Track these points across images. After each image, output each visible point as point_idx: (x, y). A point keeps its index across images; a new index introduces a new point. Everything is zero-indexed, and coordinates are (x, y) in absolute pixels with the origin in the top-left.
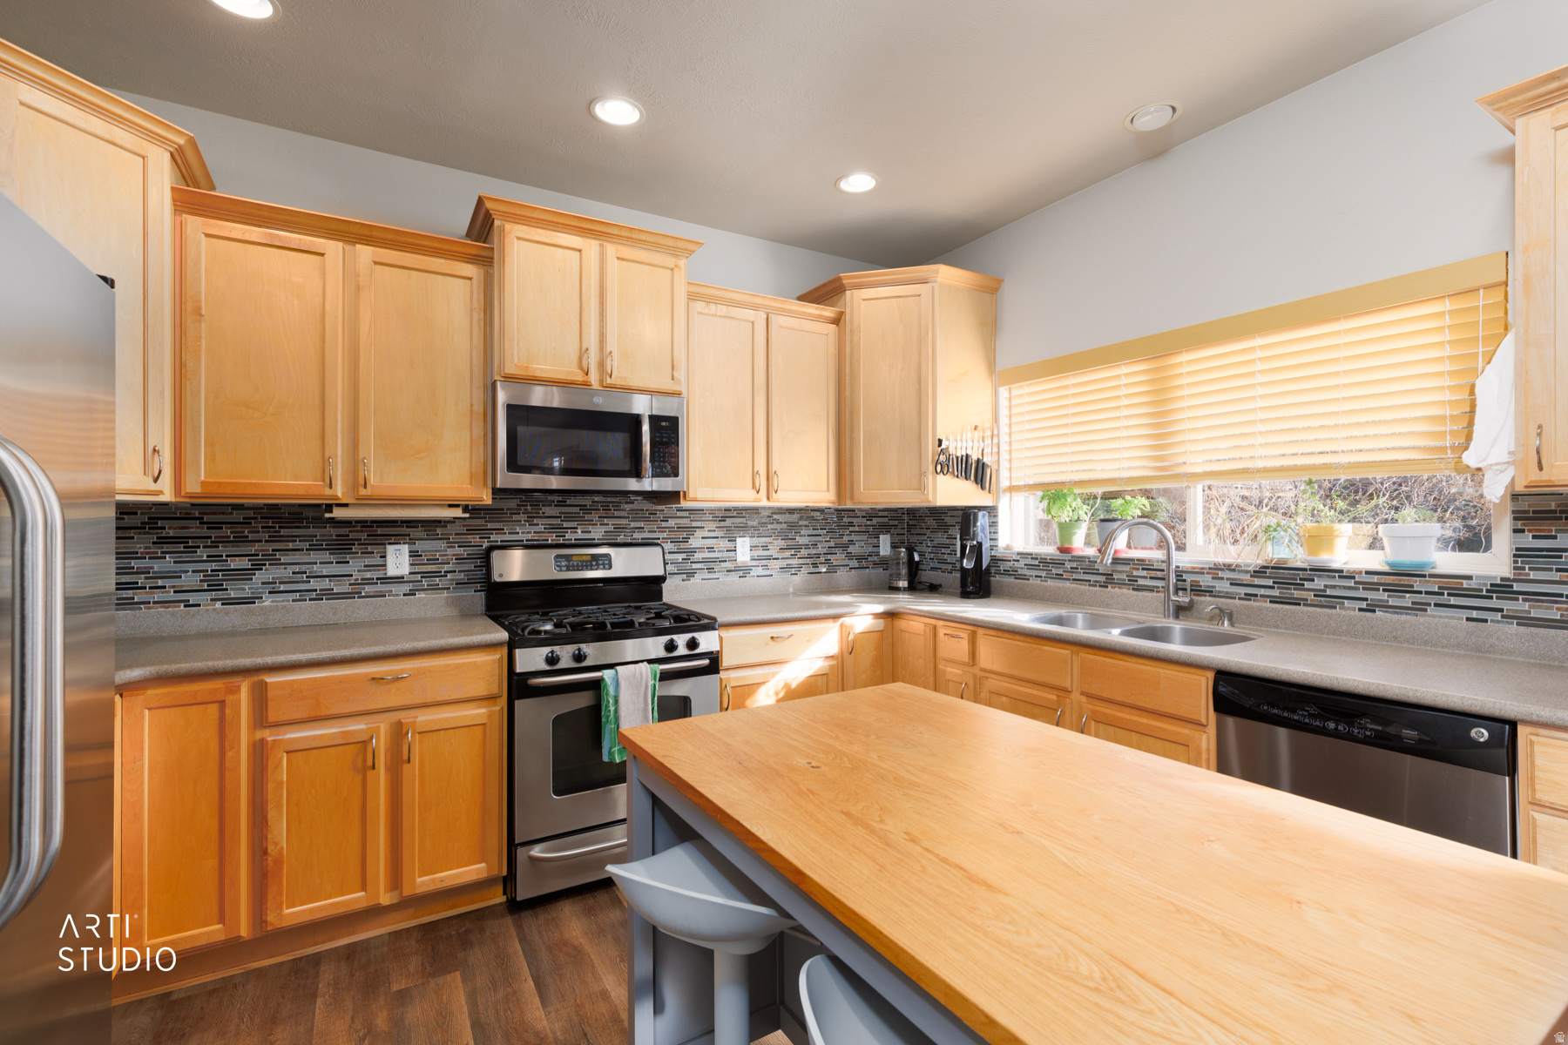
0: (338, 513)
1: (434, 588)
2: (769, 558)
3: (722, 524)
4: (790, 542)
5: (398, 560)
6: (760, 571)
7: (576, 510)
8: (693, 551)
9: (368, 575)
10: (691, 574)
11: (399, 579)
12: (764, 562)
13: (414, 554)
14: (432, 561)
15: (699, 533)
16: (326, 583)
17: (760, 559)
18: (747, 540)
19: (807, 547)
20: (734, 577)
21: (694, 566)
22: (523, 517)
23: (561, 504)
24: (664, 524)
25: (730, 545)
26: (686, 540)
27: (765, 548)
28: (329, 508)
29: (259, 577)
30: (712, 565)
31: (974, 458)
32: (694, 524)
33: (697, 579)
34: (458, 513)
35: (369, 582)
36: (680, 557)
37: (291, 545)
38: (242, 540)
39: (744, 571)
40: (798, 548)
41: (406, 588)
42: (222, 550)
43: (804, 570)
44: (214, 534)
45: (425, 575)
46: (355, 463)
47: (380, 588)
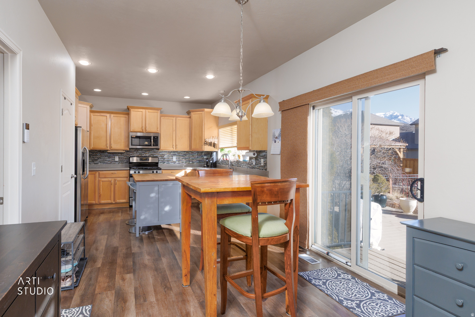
0: (108, 151)
1: (122, 163)
2: (180, 160)
3: (170, 154)
4: (184, 157)
5: (117, 159)
6: (178, 162)
7: (144, 151)
8: (165, 159)
9: (113, 161)
10: (164, 163)
11: (117, 161)
12: (179, 161)
13: (119, 158)
14: (122, 159)
15: (166, 155)
16: (107, 162)
17: (178, 160)
18: (175, 157)
19: (188, 158)
20: (173, 163)
21: (165, 161)
22: (135, 152)
23: (141, 150)
24: (159, 154)
25: (172, 157)
26: (163, 157)
27: (179, 158)
28: (107, 151)
29: (99, 160)
30: (168, 161)
31: (213, 142)
32: (165, 154)
33: (165, 163)
34: (124, 152)
35: (113, 162)
36: (162, 159)
37: (102, 156)
38: (96, 155)
39: (175, 162)
40: (186, 158)
41: (118, 163)
42: (94, 156)
43: (187, 163)
44: (93, 154)
45: (121, 161)
46: (110, 144)
47: (114, 162)
